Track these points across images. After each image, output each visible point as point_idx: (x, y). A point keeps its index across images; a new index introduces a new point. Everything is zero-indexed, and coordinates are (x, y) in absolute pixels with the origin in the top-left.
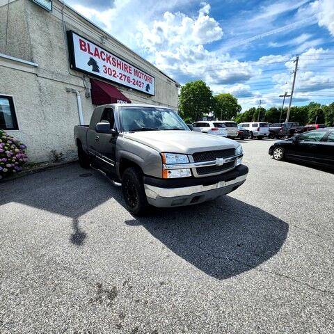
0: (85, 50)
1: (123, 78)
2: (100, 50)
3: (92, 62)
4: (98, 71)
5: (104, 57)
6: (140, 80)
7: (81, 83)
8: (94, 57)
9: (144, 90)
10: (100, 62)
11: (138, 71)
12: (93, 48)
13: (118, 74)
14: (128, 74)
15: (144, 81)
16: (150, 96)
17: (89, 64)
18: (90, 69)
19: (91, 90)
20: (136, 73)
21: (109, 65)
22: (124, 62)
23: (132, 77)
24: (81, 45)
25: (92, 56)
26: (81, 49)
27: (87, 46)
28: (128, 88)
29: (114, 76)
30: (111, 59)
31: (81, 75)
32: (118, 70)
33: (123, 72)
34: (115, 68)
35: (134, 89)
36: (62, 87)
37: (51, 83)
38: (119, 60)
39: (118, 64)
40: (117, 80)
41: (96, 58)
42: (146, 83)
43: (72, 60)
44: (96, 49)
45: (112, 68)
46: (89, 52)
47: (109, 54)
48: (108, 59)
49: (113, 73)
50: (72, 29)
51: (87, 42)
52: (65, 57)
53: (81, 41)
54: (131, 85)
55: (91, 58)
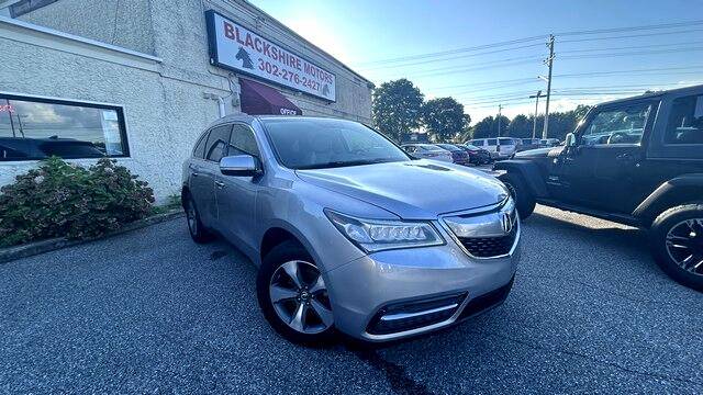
0: (232, 38)
1: (288, 76)
2: (254, 37)
3: (242, 55)
4: (251, 67)
5: (260, 46)
6: (313, 79)
7: (226, 85)
8: (245, 47)
9: (320, 93)
10: (253, 55)
11: (310, 65)
12: (243, 34)
13: (280, 70)
14: (296, 71)
15: (320, 81)
16: (331, 102)
17: (238, 57)
18: (239, 64)
19: (241, 96)
20: (307, 70)
21: (266, 58)
22: (290, 54)
23: (302, 74)
24: (227, 31)
25: (241, 46)
26: (227, 35)
27: (234, 33)
28: (296, 91)
29: (274, 73)
30: (270, 49)
31: (226, 74)
32: (281, 66)
33: (288, 68)
34: (277, 62)
35: (304, 93)
36: (198, 91)
37: (181, 85)
38: (282, 51)
39: (280, 56)
40: (280, 80)
41: (248, 49)
42: (322, 84)
43: (213, 52)
44: (249, 36)
45: (272, 62)
46: (239, 41)
47: (267, 43)
48: (266, 49)
49: (273, 70)
50: (213, 7)
51: (234, 25)
52: (203, 48)
53: (226, 25)
54: (300, 87)
55: (241, 49)
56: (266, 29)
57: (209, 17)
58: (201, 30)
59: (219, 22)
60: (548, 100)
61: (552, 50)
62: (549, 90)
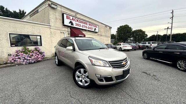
0: (68, 19)
1: (84, 27)
2: (74, 18)
3: (71, 22)
4: (73, 25)
5: (76, 20)
6: (91, 27)
7: (66, 29)
8: (71, 21)
9: (93, 30)
10: (74, 22)
11: (91, 24)
13: (81, 25)
14: (86, 25)
15: (93, 27)
16: (96, 32)
17: (70, 23)
19: (70, 32)
20: (89, 25)
21: (77, 23)
22: (84, 21)
23: (88, 26)
24: (67, 17)
25: (71, 20)
26: (67, 18)
27: (69, 18)
29: (80, 26)
30: (79, 21)
31: (67, 27)
32: (82, 24)
33: (84, 25)
35: (88, 31)
36: (59, 31)
37: (55, 30)
38: (82, 21)
39: (82, 22)
40: (81, 28)
41: (72, 21)
42: (94, 28)
43: (63, 22)
44: (73, 18)
45: (79, 23)
46: (70, 19)
47: (78, 19)
50: (64, 13)
51: (69, 16)
52: (61, 21)
54: (87, 29)
56: (78, 16)
57: (63, 15)
58: (61, 18)
59: (65, 16)
60: (171, 30)
61: (173, 14)
62: (172, 27)
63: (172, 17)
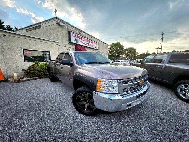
0: (74, 36)
1: (87, 44)
2: (79, 36)
3: (76, 40)
5: (80, 38)
6: (93, 44)
7: (72, 47)
8: (77, 38)
9: (94, 48)
10: (79, 40)
12: (77, 35)
16: (97, 50)
17: (75, 40)
19: (75, 49)
20: (91, 42)
21: (82, 40)
24: (73, 35)
28: (88, 47)
30: (83, 38)
31: (72, 44)
32: (85, 42)
33: (87, 42)
35: (90, 48)
36: (65, 48)
37: (62, 47)
38: (86, 38)
39: (85, 40)
40: (84, 45)
42: (95, 46)
43: (69, 39)
44: (78, 36)
45: (83, 41)
46: (75, 37)
48: (82, 38)
49: (83, 43)
50: (70, 30)
51: (75, 34)
52: (67, 39)
53: (73, 34)
54: (89, 46)
55: (76, 39)
56: (82, 34)
57: (69, 32)
58: (67, 35)
59: (71, 33)
60: (161, 49)
61: (163, 36)
62: (162, 47)
63: (162, 39)
